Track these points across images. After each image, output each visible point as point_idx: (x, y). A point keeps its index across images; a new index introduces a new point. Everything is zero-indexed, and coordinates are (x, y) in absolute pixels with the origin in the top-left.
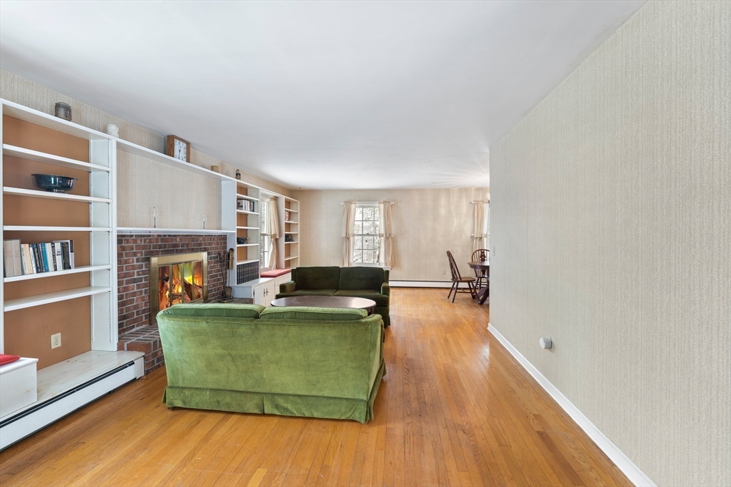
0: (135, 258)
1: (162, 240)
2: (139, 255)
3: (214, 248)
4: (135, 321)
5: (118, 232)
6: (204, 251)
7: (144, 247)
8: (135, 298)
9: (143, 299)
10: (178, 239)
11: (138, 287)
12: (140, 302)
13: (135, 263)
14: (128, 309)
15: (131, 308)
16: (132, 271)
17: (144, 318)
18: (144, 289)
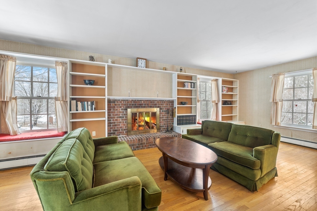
0: (121, 109)
1: (134, 102)
2: (122, 108)
3: (165, 107)
4: (120, 133)
5: (108, 98)
6: (158, 108)
7: (125, 105)
8: (121, 124)
9: (124, 125)
10: (142, 102)
11: (122, 120)
12: (123, 126)
13: (121, 111)
14: (117, 128)
15: (119, 128)
16: (119, 114)
17: (125, 132)
18: (125, 121)
